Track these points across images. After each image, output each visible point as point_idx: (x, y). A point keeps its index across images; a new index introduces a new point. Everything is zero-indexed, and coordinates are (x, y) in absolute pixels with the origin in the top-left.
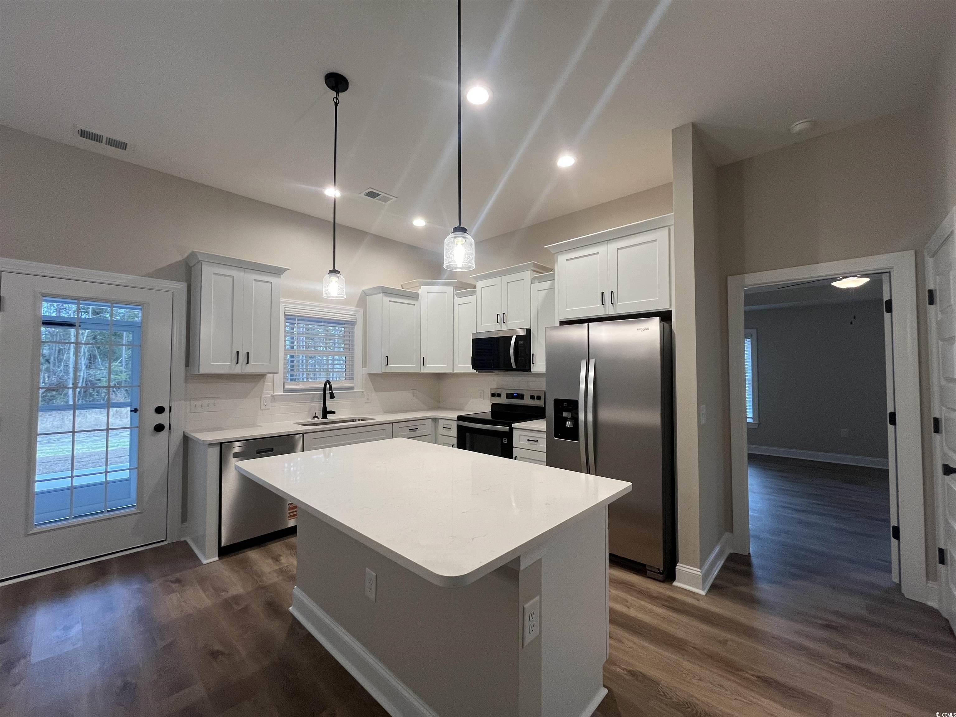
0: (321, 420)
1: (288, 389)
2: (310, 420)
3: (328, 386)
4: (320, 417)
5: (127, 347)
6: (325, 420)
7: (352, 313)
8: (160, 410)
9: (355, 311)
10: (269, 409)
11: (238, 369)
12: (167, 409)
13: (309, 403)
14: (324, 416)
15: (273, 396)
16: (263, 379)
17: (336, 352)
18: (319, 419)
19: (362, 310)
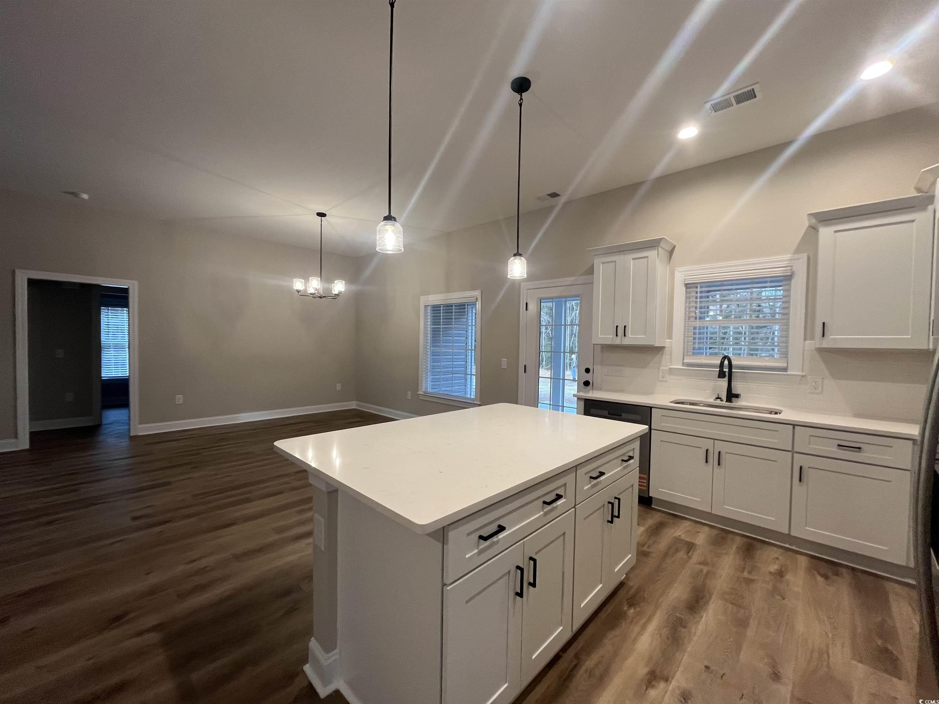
0: (724, 403)
1: (690, 363)
2: (711, 400)
3: (726, 362)
4: (725, 398)
5: (571, 327)
6: (728, 404)
7: (784, 264)
8: (587, 371)
9: (790, 260)
10: (666, 381)
11: (618, 341)
12: (591, 371)
13: (714, 381)
14: (729, 399)
15: (670, 369)
16: (661, 351)
17: (777, 319)
18: (722, 400)
19: (804, 256)
